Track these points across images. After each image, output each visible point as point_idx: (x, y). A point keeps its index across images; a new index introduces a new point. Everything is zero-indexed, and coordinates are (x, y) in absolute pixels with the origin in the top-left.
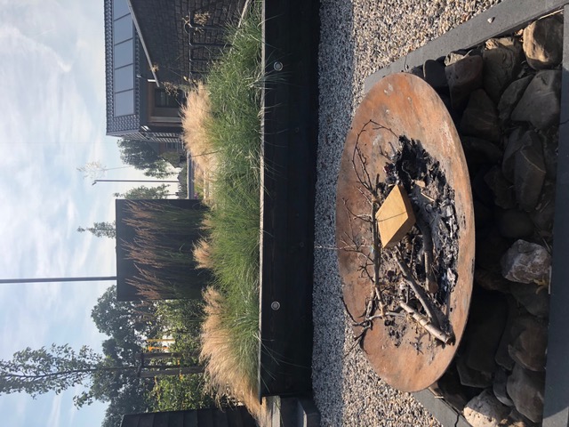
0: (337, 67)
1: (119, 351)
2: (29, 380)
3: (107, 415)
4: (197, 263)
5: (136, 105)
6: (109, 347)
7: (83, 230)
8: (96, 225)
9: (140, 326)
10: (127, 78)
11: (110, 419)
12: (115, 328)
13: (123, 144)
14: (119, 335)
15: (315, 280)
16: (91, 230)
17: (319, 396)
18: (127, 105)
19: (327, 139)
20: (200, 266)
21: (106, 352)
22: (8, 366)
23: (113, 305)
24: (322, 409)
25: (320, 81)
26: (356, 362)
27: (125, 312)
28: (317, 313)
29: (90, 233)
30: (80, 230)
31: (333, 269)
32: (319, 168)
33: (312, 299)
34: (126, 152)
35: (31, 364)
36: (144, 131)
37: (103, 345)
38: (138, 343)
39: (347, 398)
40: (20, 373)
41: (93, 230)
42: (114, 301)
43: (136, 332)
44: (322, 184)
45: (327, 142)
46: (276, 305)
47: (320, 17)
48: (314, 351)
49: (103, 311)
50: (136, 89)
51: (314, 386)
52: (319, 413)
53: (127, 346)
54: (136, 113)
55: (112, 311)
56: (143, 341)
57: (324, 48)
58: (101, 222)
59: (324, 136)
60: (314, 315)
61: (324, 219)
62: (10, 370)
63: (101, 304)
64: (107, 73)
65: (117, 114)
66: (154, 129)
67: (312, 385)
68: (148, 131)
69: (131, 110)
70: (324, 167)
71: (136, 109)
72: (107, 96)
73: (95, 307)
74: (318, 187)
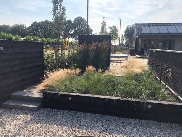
0: (148, 130)
1: (68, 25)
2: (56, 11)
3: (50, 21)
4: (87, 67)
5: (145, 33)
6: (69, 22)
7: (104, 19)
8: (105, 23)
9: (75, 31)
10: (155, 30)
11: (49, 22)
12: (75, 24)
13: (133, 26)
14: (73, 25)
15: (78, 112)
16: (104, 21)
17: (42, 111)
18: (145, 31)
19: (124, 122)
20: (86, 68)
21: (68, 21)
22: (61, 4)
23: (82, 23)
24: (38, 112)
25: (144, 121)
26: (49, 131)
27: (80, 27)
28: (67, 112)
29: (103, 21)
30: (104, 18)
31: (80, 122)
32: (114, 117)
33: (72, 110)
34: (130, 27)
35: (61, 11)
36: (136, 36)
37: (70, 20)
38: (70, 31)
39: (39, 125)
40: (58, 8)
41: (104, 22)
42: (83, 24)
43: (73, 30)
44: (108, 118)
45: (122, 122)
46: (70, 99)
47: (167, 123)
48: (56, 110)
49: (80, 20)
50: (151, 34)
51: (45, 109)
52: (37, 111)
53: (69, 27)
54: (142, 34)
55: (81, 22)
56: (71, 32)
57: (156, 123)
58: (106, 24)
59: (125, 121)
60: (67, 111)
61: (96, 119)
62: (59, 5)
63: (82, 19)
64: (157, 24)
65: (142, 27)
66: (137, 39)
67: (46, 108)
68: (136, 37)
69: (143, 32)
70: (114, 120)
71: (144, 33)
72: (149, 24)
73: (82, 18)
74: (108, 116)
